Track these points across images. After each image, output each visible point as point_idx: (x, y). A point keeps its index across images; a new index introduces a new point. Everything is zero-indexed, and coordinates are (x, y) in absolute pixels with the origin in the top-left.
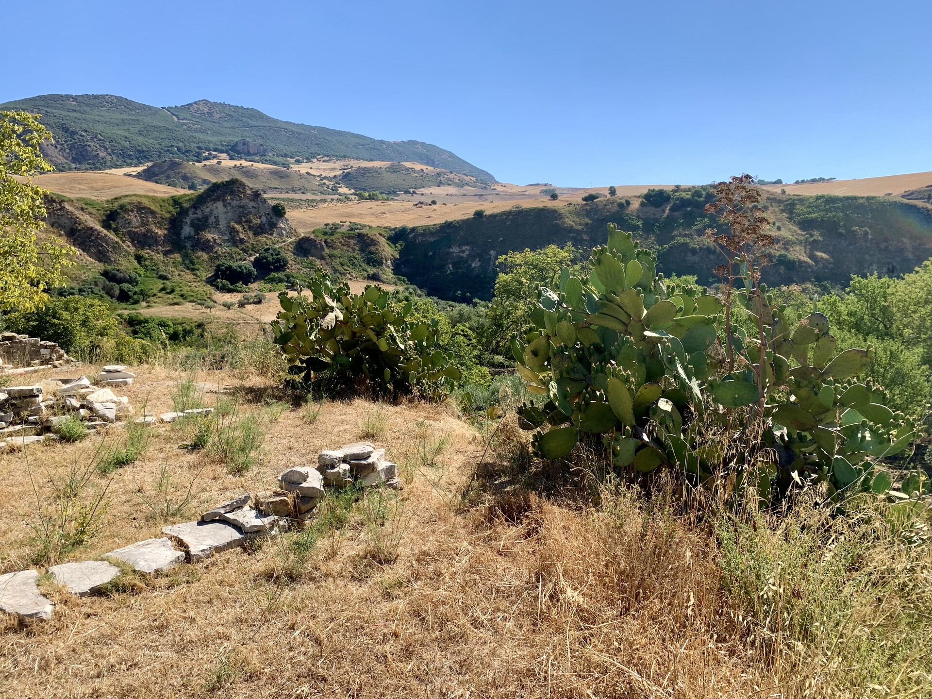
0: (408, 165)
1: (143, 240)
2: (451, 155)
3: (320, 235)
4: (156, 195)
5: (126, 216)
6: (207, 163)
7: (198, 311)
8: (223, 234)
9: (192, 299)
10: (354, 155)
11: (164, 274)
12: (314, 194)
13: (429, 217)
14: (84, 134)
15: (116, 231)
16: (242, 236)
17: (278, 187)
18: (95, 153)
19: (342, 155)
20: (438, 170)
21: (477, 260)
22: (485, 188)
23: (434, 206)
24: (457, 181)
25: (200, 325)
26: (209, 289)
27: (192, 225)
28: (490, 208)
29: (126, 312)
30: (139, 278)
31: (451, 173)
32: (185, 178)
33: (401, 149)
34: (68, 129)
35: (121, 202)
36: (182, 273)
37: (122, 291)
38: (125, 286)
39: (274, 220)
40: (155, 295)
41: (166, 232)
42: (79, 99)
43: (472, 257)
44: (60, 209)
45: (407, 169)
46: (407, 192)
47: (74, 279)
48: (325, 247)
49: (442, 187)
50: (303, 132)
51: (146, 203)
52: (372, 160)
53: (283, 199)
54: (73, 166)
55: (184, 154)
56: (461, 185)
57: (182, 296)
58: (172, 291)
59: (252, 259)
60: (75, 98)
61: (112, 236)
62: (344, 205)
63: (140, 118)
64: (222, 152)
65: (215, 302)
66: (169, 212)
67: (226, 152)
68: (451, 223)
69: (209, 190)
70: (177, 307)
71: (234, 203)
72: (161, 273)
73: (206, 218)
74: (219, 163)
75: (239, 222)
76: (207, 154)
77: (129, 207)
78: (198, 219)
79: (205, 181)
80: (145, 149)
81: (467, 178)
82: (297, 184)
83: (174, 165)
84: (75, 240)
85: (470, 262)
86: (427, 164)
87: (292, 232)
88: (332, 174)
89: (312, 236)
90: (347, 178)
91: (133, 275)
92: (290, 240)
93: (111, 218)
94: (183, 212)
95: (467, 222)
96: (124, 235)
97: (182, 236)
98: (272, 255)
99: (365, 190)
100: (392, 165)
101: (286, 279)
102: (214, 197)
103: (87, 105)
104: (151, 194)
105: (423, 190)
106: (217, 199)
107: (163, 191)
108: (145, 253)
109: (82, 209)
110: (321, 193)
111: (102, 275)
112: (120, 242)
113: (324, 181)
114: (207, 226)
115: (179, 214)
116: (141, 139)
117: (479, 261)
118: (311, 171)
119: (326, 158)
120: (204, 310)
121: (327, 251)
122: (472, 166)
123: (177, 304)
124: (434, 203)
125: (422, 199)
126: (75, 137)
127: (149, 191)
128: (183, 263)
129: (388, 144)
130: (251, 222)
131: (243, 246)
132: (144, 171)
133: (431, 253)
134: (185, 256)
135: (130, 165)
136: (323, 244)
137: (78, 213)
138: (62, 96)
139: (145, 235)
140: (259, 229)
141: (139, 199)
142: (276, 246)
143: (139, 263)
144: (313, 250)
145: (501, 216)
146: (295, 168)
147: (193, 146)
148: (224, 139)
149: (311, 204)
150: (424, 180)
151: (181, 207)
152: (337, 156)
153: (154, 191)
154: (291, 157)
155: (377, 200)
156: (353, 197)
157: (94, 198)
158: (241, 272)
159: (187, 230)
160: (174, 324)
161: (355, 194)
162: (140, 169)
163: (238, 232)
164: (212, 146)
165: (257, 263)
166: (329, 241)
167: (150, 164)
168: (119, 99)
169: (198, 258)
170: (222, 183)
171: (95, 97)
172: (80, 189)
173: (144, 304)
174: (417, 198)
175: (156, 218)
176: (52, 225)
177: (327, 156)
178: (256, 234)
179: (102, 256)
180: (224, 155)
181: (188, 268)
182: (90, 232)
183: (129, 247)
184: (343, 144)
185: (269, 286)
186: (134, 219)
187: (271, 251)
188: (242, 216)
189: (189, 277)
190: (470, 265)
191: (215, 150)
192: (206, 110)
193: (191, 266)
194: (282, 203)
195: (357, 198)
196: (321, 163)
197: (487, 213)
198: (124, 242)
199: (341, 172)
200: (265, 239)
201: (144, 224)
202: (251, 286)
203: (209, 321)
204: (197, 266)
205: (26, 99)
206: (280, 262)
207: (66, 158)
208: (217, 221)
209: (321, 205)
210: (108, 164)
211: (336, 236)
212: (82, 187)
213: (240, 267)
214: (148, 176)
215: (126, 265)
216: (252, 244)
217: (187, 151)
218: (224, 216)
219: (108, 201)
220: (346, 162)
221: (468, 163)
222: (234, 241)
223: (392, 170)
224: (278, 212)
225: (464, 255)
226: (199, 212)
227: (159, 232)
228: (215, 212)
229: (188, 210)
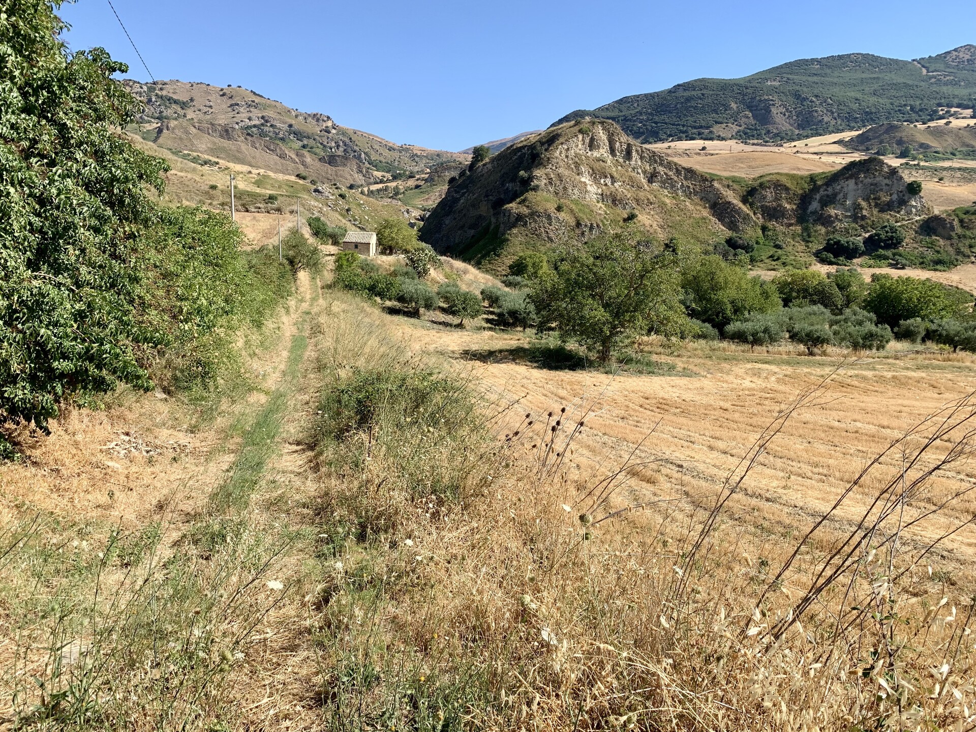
1: (773, 213)
5: (763, 192)
6: (934, 124)
8: (847, 210)
11: (780, 243)
15: (751, 205)
16: (865, 213)
26: (812, 259)
27: (820, 201)
30: (755, 246)
35: (763, 180)
36: (797, 244)
39: (906, 198)
40: (762, 261)
41: (794, 207)
44: (710, 187)
48: (957, 226)
51: (784, 180)
57: (783, 263)
58: (778, 259)
59: (867, 235)
61: (745, 209)
66: (803, 189)
69: (844, 168)
70: (771, 272)
71: (868, 180)
72: (778, 243)
73: (835, 195)
74: (948, 124)
75: (867, 199)
77: (767, 184)
78: (828, 196)
80: (874, 111)
83: (891, 129)
84: (715, 211)
87: (923, 210)
89: (944, 216)
91: (753, 243)
92: (918, 218)
93: (750, 194)
94: (816, 189)
96: (757, 208)
97: (809, 211)
98: (887, 232)
101: (893, 257)
102: (847, 175)
106: (851, 177)
108: (771, 224)
109: (728, 186)
111: (726, 240)
112: (752, 215)
114: (834, 203)
115: (811, 191)
121: (958, 230)
123: (774, 269)
126: (805, 103)
128: (801, 235)
130: (879, 199)
131: (863, 223)
132: (858, 136)
134: (805, 229)
136: (955, 223)
137: (723, 190)
139: (775, 209)
140: (886, 207)
141: (778, 177)
142: (899, 224)
143: (763, 233)
144: (940, 230)
151: (815, 184)
157: (743, 176)
158: (848, 247)
159: (815, 205)
163: (862, 209)
165: (869, 240)
169: (816, 231)
170: (859, 162)
172: (740, 168)
175: (789, 194)
176: (701, 200)
178: (882, 211)
179: (732, 226)
181: (804, 240)
182: (728, 206)
183: (758, 218)
185: (871, 262)
186: (769, 194)
187: (887, 229)
188: (871, 195)
189: (801, 247)
193: (806, 238)
194: (921, 181)
198: (755, 214)
200: (889, 217)
201: (777, 199)
202: (854, 260)
204: (812, 239)
206: (893, 240)
208: (845, 197)
212: (742, 165)
213: (848, 242)
214: (861, 141)
215: (751, 233)
216: (873, 221)
218: (853, 193)
219: (753, 179)
222: (856, 216)
224: (913, 189)
226: (830, 189)
227: (788, 206)
228: (845, 189)
229: (820, 187)
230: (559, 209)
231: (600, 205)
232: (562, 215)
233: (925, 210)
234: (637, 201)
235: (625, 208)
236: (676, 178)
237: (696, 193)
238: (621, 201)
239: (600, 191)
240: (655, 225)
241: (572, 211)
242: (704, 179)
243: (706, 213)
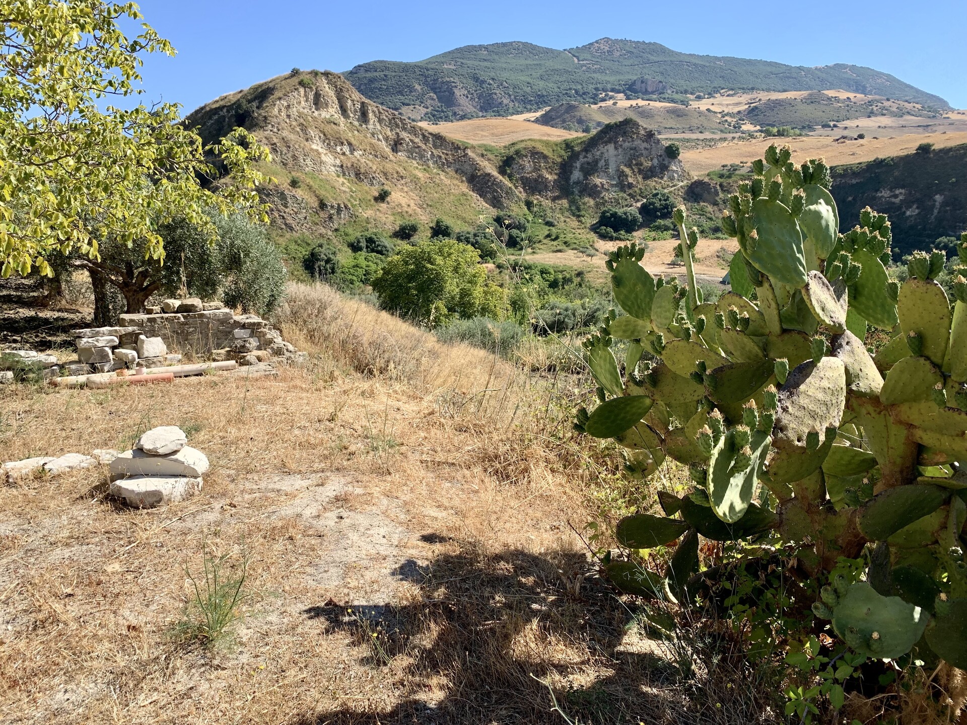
0: (831, 93)
1: (534, 186)
2: (890, 78)
3: (715, 177)
4: (550, 139)
5: (520, 161)
6: (603, 104)
7: (579, 260)
8: (612, 178)
9: (575, 246)
10: (764, 87)
11: (551, 220)
12: (713, 133)
13: (853, 154)
14: (491, 82)
15: (510, 177)
16: (630, 180)
17: (674, 126)
18: (499, 100)
19: (750, 87)
20: (870, 97)
21: (915, 206)
22: (934, 117)
23: (860, 141)
24: (894, 109)
25: (580, 274)
26: (593, 236)
27: (582, 169)
28: (940, 140)
29: (512, 258)
30: (527, 224)
31: (888, 100)
32: (580, 121)
33: (824, 75)
34: (478, 78)
35: (517, 147)
36: (568, 220)
37: (511, 237)
38: (515, 232)
39: (666, 162)
40: (540, 241)
41: (556, 177)
42: (490, 48)
43: (907, 203)
44: (464, 156)
45: (829, 99)
46: (825, 126)
47: (471, 224)
48: (720, 191)
49: (873, 118)
50: (708, 64)
51: (540, 148)
52: (785, 91)
53: (678, 140)
54: (480, 114)
55: (581, 96)
56: (900, 113)
57: (565, 243)
58: (557, 238)
59: (639, 205)
60: (486, 48)
61: (506, 182)
62: (747, 143)
63: (543, 62)
64: (619, 92)
65: (597, 250)
66: (561, 156)
67: (623, 92)
68: (883, 161)
69: (601, 131)
70: (559, 254)
71: (627, 144)
72: (548, 219)
73: (596, 162)
74: (615, 104)
75: (629, 166)
76: (604, 94)
77: (523, 152)
78: (588, 163)
79: (599, 124)
80: (545, 93)
81: (909, 106)
82: (695, 122)
83: (571, 108)
84: (474, 186)
85: (904, 209)
86: (856, 91)
87: (684, 175)
88: (736, 110)
89: (706, 180)
90: (753, 113)
91: (522, 221)
92: (681, 184)
93: (507, 164)
94: (574, 156)
95: (905, 160)
96: (517, 180)
97: (572, 181)
98: (660, 200)
99: (773, 126)
100: (810, 95)
101: (672, 227)
102: (605, 139)
103: (497, 54)
104: (545, 138)
105: (847, 123)
106: (609, 141)
107: (557, 134)
108: (535, 198)
109: (483, 155)
110: (722, 131)
111: (495, 220)
112: (513, 188)
113: (726, 118)
114: (596, 171)
115: (570, 158)
116: (542, 84)
117: (918, 208)
118: (712, 108)
119: (731, 92)
120: (585, 258)
121: (721, 195)
122: (917, 91)
123: (560, 251)
124: (861, 137)
125: (846, 133)
126: (484, 86)
127: (544, 135)
128: (570, 209)
129: (808, 71)
130: (641, 164)
131: (631, 191)
132: (542, 116)
133: (850, 199)
134: (572, 202)
135: (530, 111)
136: (718, 187)
137: (478, 160)
138: (475, 47)
139: (536, 180)
140: (649, 173)
141: (533, 144)
142: (666, 191)
143: (529, 209)
144: (705, 195)
145: (958, 150)
146: (694, 105)
147: (591, 88)
148: (622, 77)
149: (709, 143)
150: (851, 110)
151: (573, 151)
152: (743, 89)
153: (549, 135)
154: (692, 94)
155: (788, 136)
156: (758, 134)
157: (493, 144)
158: (626, 219)
159: (576, 175)
160: (555, 272)
161: (761, 131)
162: (538, 114)
163: (627, 176)
164: (609, 86)
165: (644, 210)
166: (725, 184)
167: (548, 108)
168: (525, 45)
169: (584, 204)
170: (616, 124)
171: (504, 45)
172: (482, 136)
173: (530, 250)
174: (838, 133)
175: (548, 163)
176: (456, 172)
177: (732, 89)
178: (646, 178)
179: (496, 202)
180: (622, 95)
181: (574, 215)
182: (487, 178)
183: (521, 193)
184: (752, 74)
185: (653, 234)
186: (528, 164)
187: (659, 196)
188: (632, 160)
189: (574, 223)
190: (905, 212)
191: (612, 90)
192: (607, 48)
193: (576, 212)
194: (677, 143)
195: (763, 135)
196: (725, 98)
197: (936, 147)
198: (516, 187)
199: (747, 106)
200: (654, 183)
201: (536, 169)
202: (635, 234)
203: (589, 269)
204: (583, 213)
205: (446, 53)
206: (667, 208)
207: (475, 107)
208: (607, 164)
209: (720, 145)
210: (511, 111)
211: (734, 178)
212: (484, 134)
213: (625, 214)
214: (545, 120)
215: (517, 210)
216: (640, 189)
217: (584, 93)
218: (614, 159)
219: (505, 147)
220: (754, 95)
221: (912, 88)
222: (623, 186)
223: (809, 101)
224: (672, 153)
225: (897, 201)
226: (589, 155)
227: (550, 177)
228: (606, 155)
229: (579, 153)
230: (294, 183)
231: (341, 180)
232: (299, 193)
233: (686, 174)
234: (385, 174)
235: (372, 184)
236: (424, 147)
237: (449, 164)
238: (366, 174)
239: (338, 162)
240: (412, 203)
241: (310, 188)
242: (456, 147)
243: (464, 188)
